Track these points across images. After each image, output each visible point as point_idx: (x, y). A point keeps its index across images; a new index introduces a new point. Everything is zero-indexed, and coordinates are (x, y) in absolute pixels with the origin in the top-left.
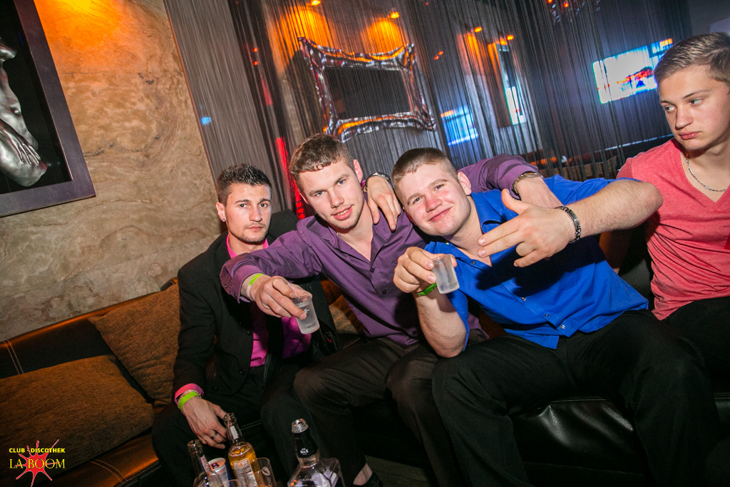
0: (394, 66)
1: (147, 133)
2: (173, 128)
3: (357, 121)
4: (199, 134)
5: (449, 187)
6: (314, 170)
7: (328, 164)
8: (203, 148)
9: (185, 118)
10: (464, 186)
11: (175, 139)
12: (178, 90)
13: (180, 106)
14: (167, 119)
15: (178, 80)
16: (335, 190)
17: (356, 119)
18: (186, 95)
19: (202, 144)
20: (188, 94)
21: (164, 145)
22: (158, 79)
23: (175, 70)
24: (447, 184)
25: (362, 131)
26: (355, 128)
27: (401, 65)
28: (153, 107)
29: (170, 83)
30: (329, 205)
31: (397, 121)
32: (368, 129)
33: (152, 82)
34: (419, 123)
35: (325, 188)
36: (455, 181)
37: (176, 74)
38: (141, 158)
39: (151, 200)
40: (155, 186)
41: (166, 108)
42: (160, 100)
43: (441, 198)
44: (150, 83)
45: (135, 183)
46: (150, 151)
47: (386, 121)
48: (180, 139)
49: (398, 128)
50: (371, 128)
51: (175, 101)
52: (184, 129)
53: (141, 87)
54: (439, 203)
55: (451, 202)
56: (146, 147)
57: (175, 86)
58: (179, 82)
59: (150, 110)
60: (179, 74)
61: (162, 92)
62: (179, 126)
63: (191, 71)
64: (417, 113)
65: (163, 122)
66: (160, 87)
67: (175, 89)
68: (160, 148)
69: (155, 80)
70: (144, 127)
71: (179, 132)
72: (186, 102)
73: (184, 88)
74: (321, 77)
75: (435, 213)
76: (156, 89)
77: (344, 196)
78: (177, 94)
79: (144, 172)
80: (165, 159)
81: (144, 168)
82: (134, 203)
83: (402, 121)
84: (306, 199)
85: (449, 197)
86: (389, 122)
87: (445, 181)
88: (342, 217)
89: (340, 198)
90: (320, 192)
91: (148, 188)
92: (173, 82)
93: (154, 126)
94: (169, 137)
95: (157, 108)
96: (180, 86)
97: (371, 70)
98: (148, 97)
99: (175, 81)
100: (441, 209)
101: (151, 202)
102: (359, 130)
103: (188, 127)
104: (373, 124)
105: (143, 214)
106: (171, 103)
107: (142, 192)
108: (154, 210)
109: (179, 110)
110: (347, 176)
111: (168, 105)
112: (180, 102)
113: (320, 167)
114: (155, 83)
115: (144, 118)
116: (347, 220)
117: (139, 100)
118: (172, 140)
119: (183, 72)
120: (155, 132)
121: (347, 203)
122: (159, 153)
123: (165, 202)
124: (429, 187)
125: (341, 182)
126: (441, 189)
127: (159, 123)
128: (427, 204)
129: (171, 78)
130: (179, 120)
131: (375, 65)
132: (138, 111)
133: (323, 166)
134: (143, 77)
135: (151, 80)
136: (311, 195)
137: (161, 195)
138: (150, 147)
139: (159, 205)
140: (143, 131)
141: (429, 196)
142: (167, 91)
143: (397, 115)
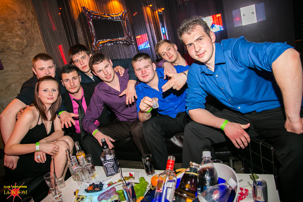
0: (119, 19)
1: (23, 44)
2: (33, 42)
3: (104, 41)
4: (43, 45)
5: (150, 68)
6: (98, 64)
7: (102, 61)
8: (45, 50)
9: (38, 38)
10: (154, 67)
11: (34, 46)
12: (34, 27)
13: (35, 33)
14: (30, 38)
15: (34, 22)
16: (105, 69)
17: (104, 40)
18: (38, 29)
19: (45, 49)
20: (38, 28)
21: (30, 49)
22: (26, 21)
23: (33, 18)
24: (150, 67)
25: (107, 45)
26: (104, 43)
27: (121, 19)
28: (24, 33)
29: (31, 23)
30: (104, 74)
31: (120, 41)
32: (109, 44)
33: (24, 23)
34: (128, 42)
35: (102, 69)
36: (152, 66)
37: (33, 20)
38: (20, 54)
39: (25, 71)
40: (27, 65)
41: (30, 34)
42: (27, 30)
43: (147, 71)
44: (23, 23)
45: (18, 64)
46: (24, 51)
47: (115, 41)
48: (36, 47)
49: (120, 44)
50: (110, 44)
51: (33, 31)
52: (37, 42)
53: (19, 25)
54: (146, 72)
55: (149, 73)
56: (22, 49)
57: (33, 25)
58: (34, 23)
59: (23, 34)
60: (34, 20)
61: (28, 27)
62: (35, 41)
63: (40, 19)
64: (127, 38)
65: (28, 39)
66: (27, 25)
67: (33, 26)
68: (28, 50)
69: (25, 22)
70: (21, 41)
71: (36, 44)
72: (38, 32)
73: (37, 26)
74: (91, 23)
75: (144, 75)
76: (25, 26)
77: (108, 71)
78: (34, 28)
79: (22, 60)
80: (30, 54)
81: (22, 58)
82: (18, 72)
83: (121, 41)
84: (96, 74)
85: (149, 71)
86: (117, 41)
87: (149, 66)
88: (108, 78)
89: (107, 72)
90: (100, 71)
91: (24, 66)
92: (32, 23)
93: (25, 41)
94: (31, 46)
95: (26, 34)
96: (35, 25)
97: (110, 21)
98: (22, 29)
99: (33, 23)
100: (146, 74)
101: (25, 72)
102: (105, 44)
103: (39, 42)
104: (110, 42)
105: (23, 76)
106: (32, 32)
107: (22, 68)
108: (26, 75)
109: (35, 34)
110: (108, 65)
111: (30, 33)
112: (35, 31)
113: (100, 63)
114: (25, 23)
115: (21, 38)
116: (110, 79)
117: (18, 30)
118: (33, 47)
119: (36, 19)
120: (25, 44)
121: (109, 73)
122: (28, 52)
123: (31, 72)
124: (144, 67)
125: (107, 67)
126: (147, 68)
127: (27, 40)
128: (142, 72)
129: (31, 21)
130: (35, 39)
131: (111, 19)
132: (19, 34)
133: (100, 62)
134: (19, 21)
135: (23, 22)
136: (97, 72)
137: (29, 69)
138: (24, 50)
139: (29, 73)
140: (21, 43)
141: (143, 70)
142: (30, 27)
143: (119, 38)
